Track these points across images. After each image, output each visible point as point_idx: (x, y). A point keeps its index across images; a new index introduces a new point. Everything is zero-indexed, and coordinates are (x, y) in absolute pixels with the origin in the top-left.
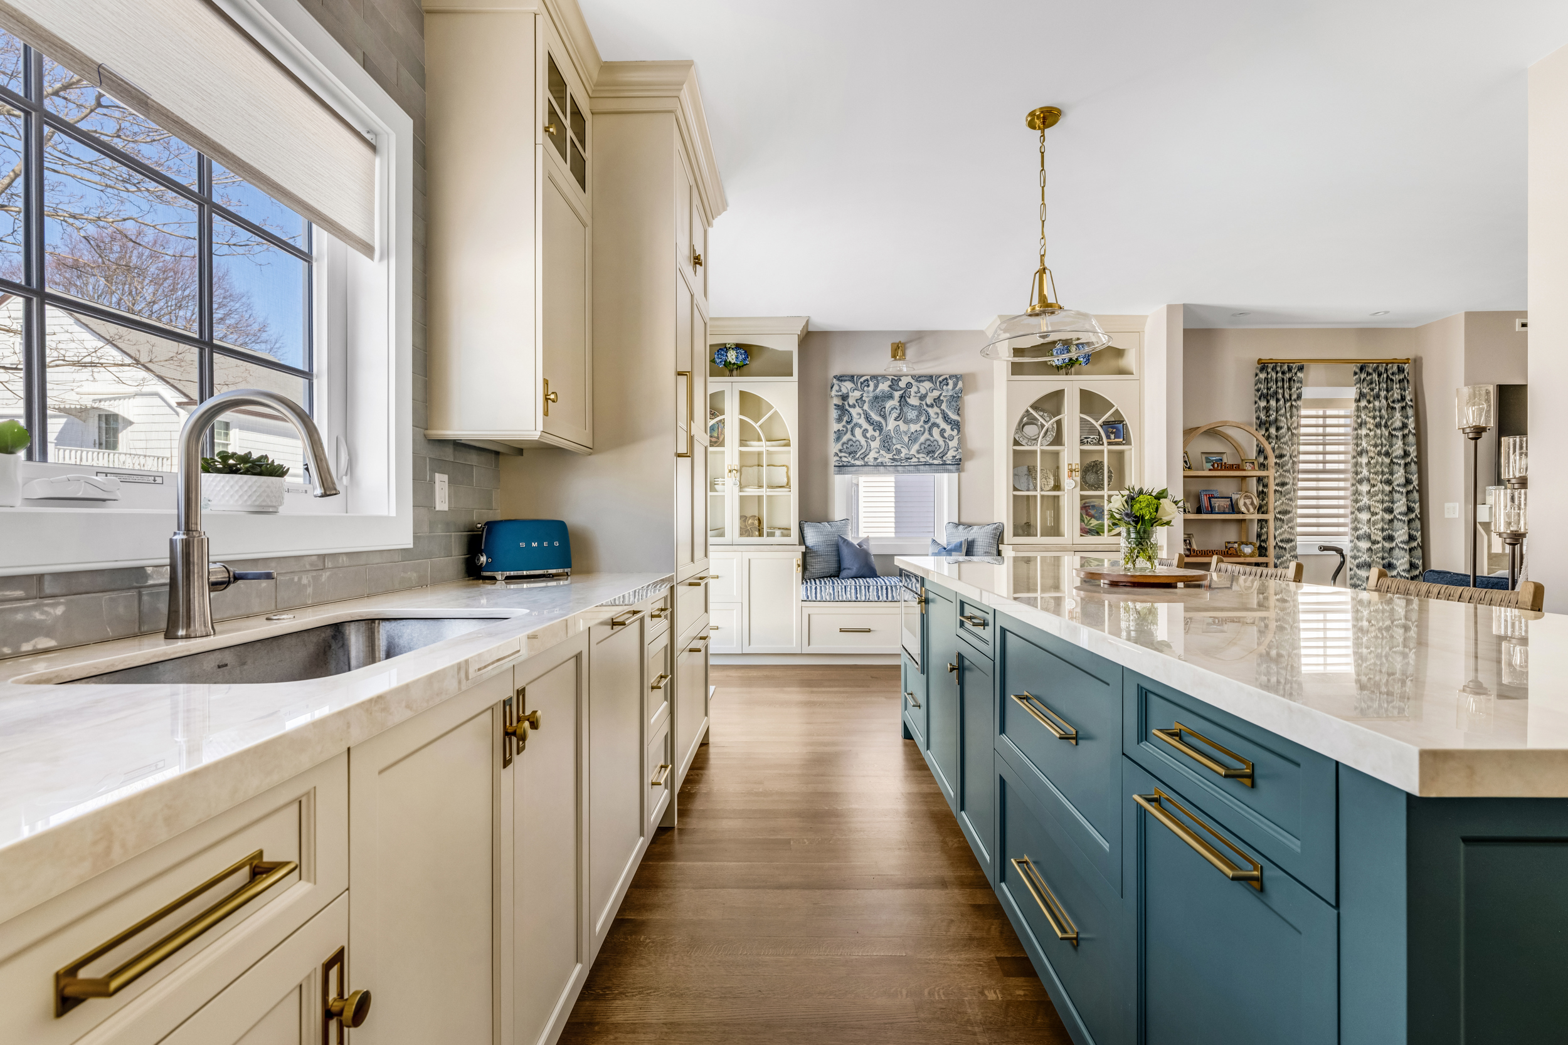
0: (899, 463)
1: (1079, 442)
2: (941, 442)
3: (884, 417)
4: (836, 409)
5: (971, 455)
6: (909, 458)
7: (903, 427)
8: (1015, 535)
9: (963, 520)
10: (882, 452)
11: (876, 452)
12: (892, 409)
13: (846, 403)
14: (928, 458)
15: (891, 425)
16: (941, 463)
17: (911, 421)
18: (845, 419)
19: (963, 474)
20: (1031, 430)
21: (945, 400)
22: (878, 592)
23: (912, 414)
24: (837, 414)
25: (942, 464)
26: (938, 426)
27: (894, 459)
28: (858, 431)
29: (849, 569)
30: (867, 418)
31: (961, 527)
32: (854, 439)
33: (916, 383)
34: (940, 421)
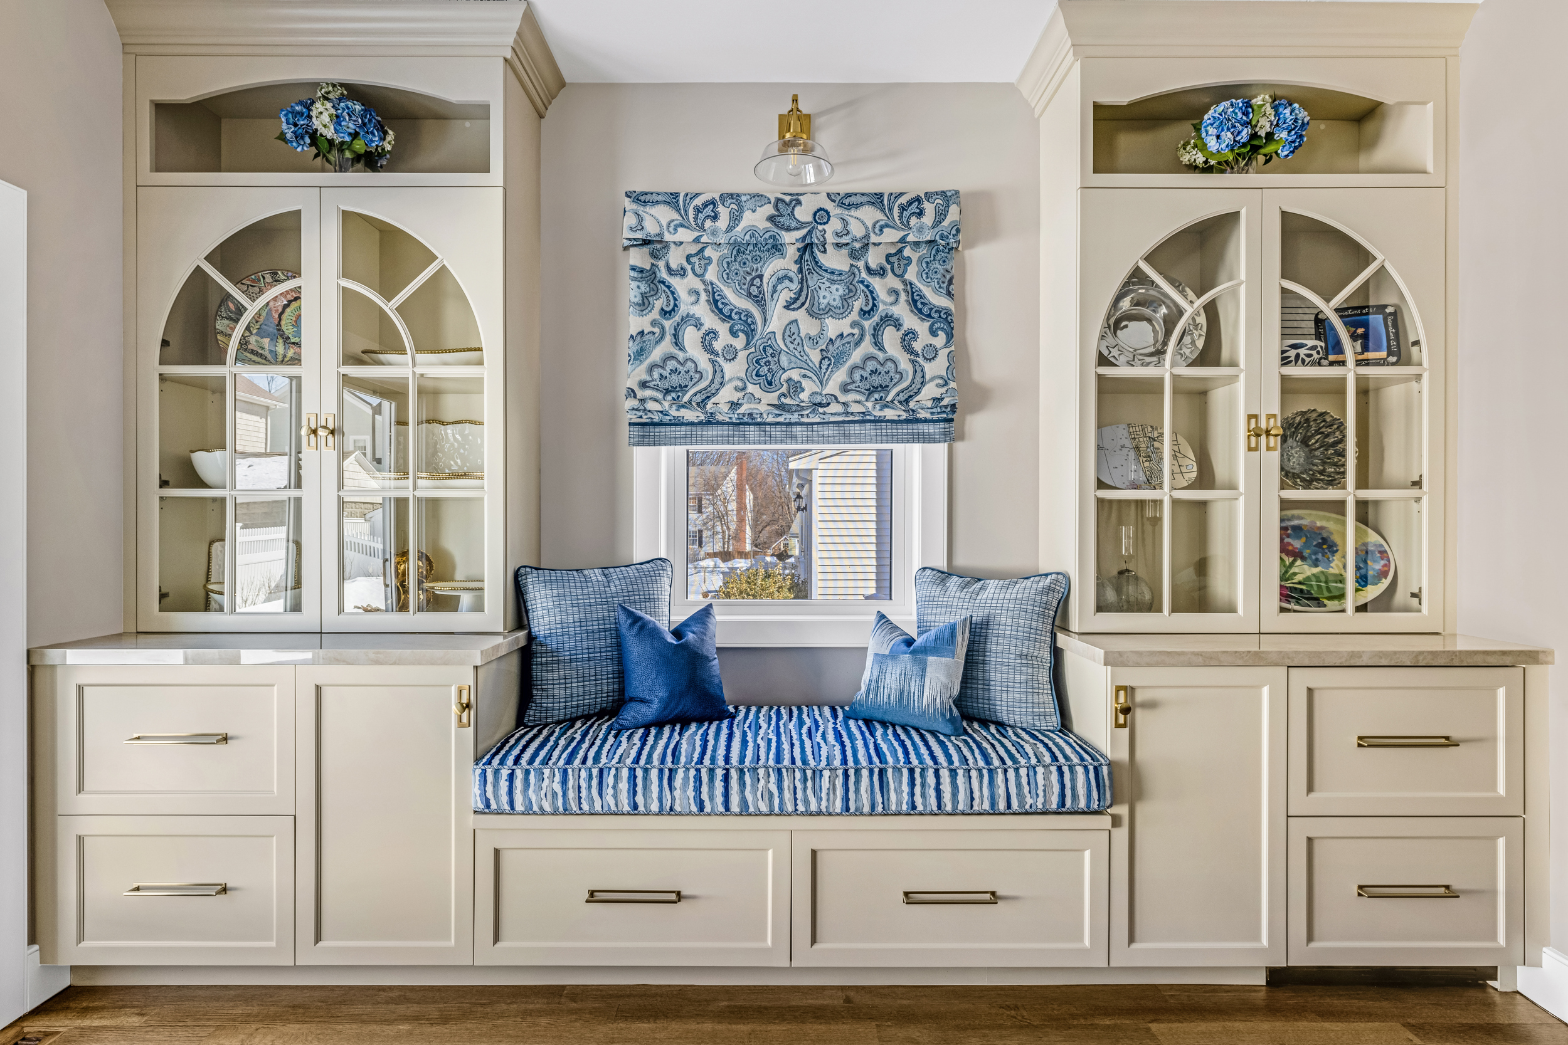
0: (794, 418)
1: (1277, 356)
2: (905, 365)
3: (759, 300)
4: (634, 279)
5: (981, 398)
6: (820, 405)
7: (807, 326)
8: (1101, 607)
9: (961, 561)
10: (751, 388)
11: (737, 389)
12: (780, 280)
13: (661, 264)
14: (869, 405)
15: (778, 319)
16: (904, 416)
17: (829, 311)
18: (659, 303)
19: (959, 446)
20: (1138, 335)
21: (915, 257)
22: (698, 789)
23: (830, 294)
24: (636, 292)
25: (907, 421)
26: (897, 324)
27: (782, 407)
28: (691, 336)
29: (642, 701)
30: (716, 302)
31: (954, 582)
32: (681, 356)
33: (839, 211)
34: (902, 310)
